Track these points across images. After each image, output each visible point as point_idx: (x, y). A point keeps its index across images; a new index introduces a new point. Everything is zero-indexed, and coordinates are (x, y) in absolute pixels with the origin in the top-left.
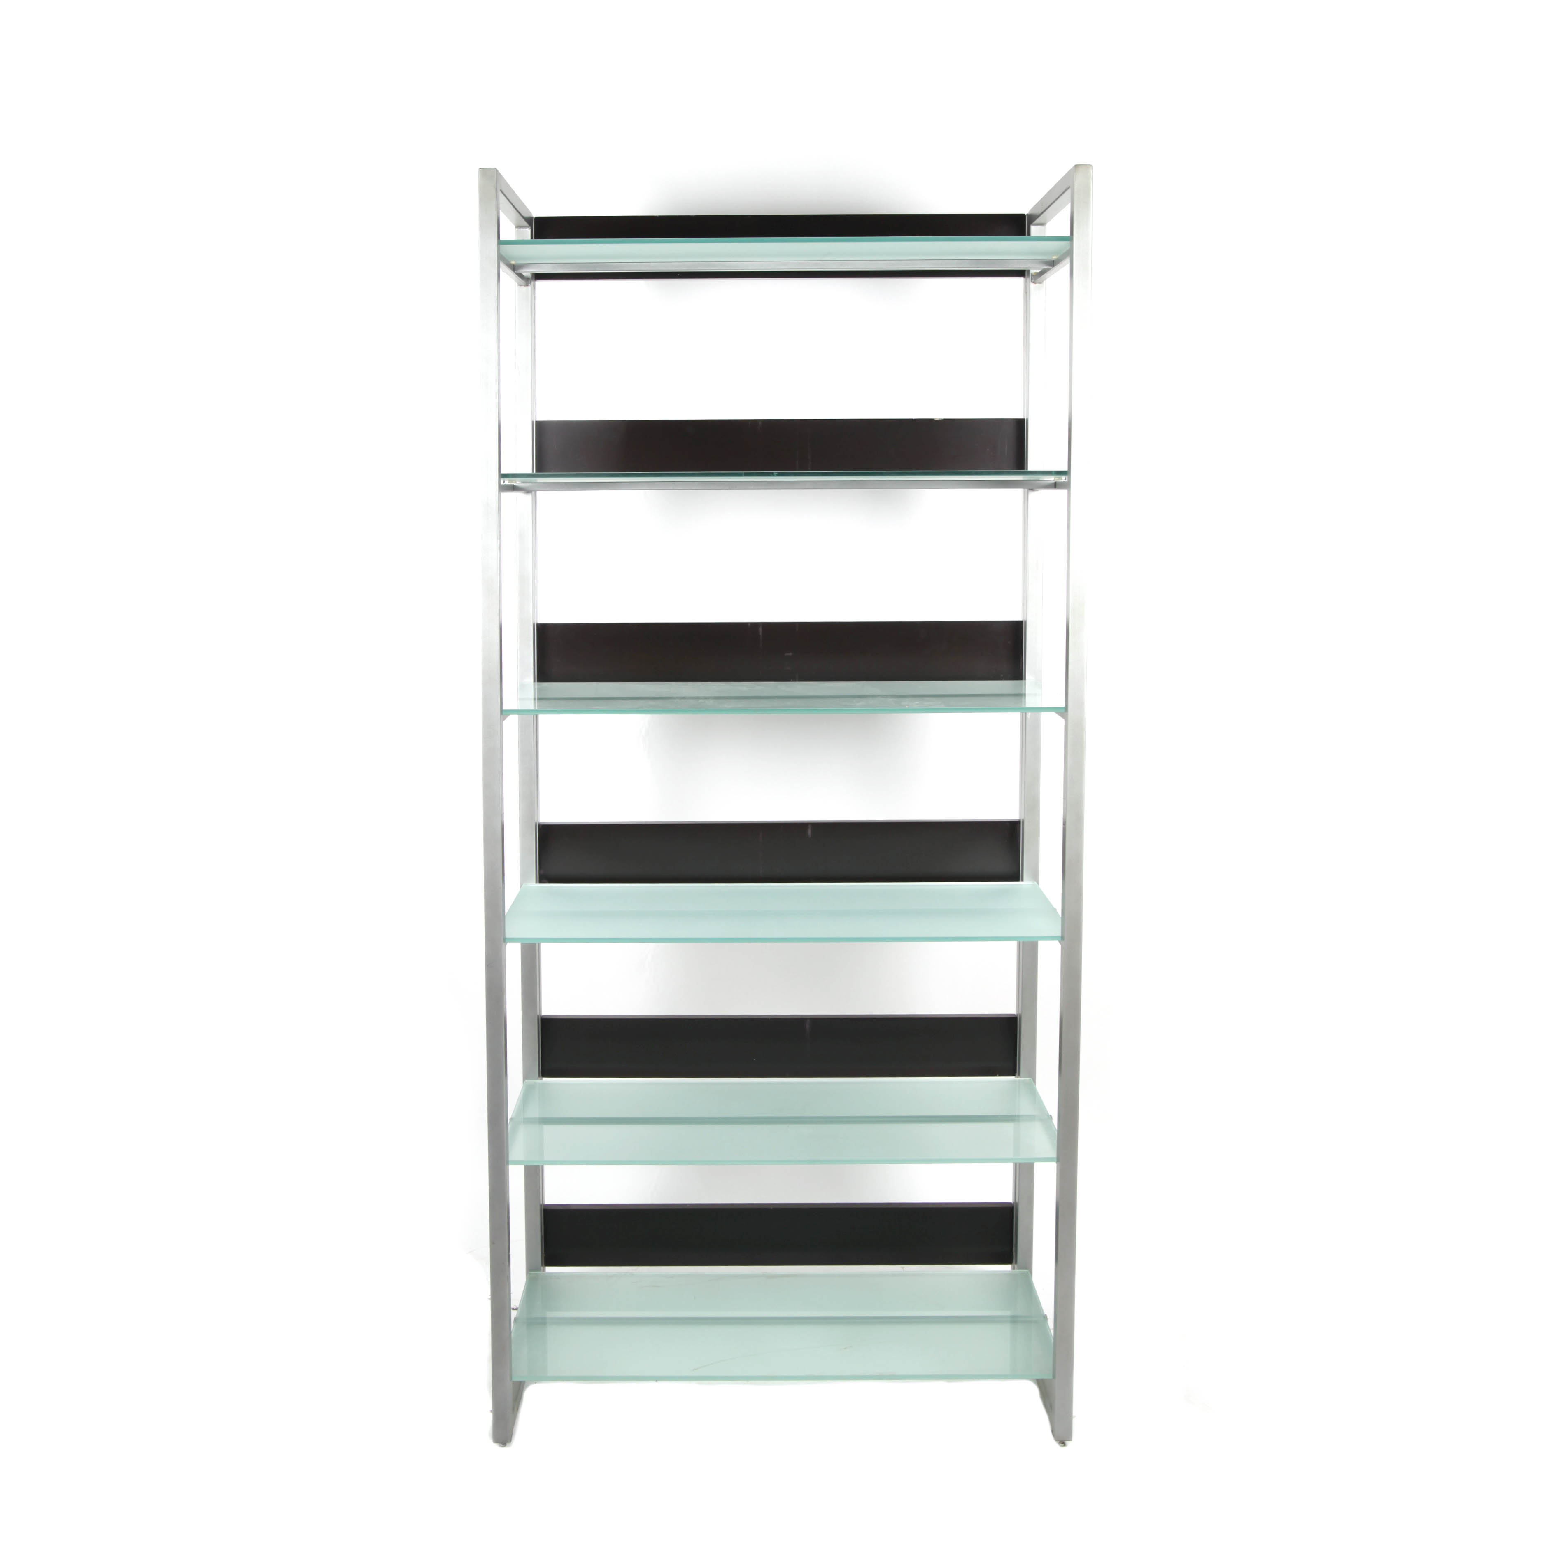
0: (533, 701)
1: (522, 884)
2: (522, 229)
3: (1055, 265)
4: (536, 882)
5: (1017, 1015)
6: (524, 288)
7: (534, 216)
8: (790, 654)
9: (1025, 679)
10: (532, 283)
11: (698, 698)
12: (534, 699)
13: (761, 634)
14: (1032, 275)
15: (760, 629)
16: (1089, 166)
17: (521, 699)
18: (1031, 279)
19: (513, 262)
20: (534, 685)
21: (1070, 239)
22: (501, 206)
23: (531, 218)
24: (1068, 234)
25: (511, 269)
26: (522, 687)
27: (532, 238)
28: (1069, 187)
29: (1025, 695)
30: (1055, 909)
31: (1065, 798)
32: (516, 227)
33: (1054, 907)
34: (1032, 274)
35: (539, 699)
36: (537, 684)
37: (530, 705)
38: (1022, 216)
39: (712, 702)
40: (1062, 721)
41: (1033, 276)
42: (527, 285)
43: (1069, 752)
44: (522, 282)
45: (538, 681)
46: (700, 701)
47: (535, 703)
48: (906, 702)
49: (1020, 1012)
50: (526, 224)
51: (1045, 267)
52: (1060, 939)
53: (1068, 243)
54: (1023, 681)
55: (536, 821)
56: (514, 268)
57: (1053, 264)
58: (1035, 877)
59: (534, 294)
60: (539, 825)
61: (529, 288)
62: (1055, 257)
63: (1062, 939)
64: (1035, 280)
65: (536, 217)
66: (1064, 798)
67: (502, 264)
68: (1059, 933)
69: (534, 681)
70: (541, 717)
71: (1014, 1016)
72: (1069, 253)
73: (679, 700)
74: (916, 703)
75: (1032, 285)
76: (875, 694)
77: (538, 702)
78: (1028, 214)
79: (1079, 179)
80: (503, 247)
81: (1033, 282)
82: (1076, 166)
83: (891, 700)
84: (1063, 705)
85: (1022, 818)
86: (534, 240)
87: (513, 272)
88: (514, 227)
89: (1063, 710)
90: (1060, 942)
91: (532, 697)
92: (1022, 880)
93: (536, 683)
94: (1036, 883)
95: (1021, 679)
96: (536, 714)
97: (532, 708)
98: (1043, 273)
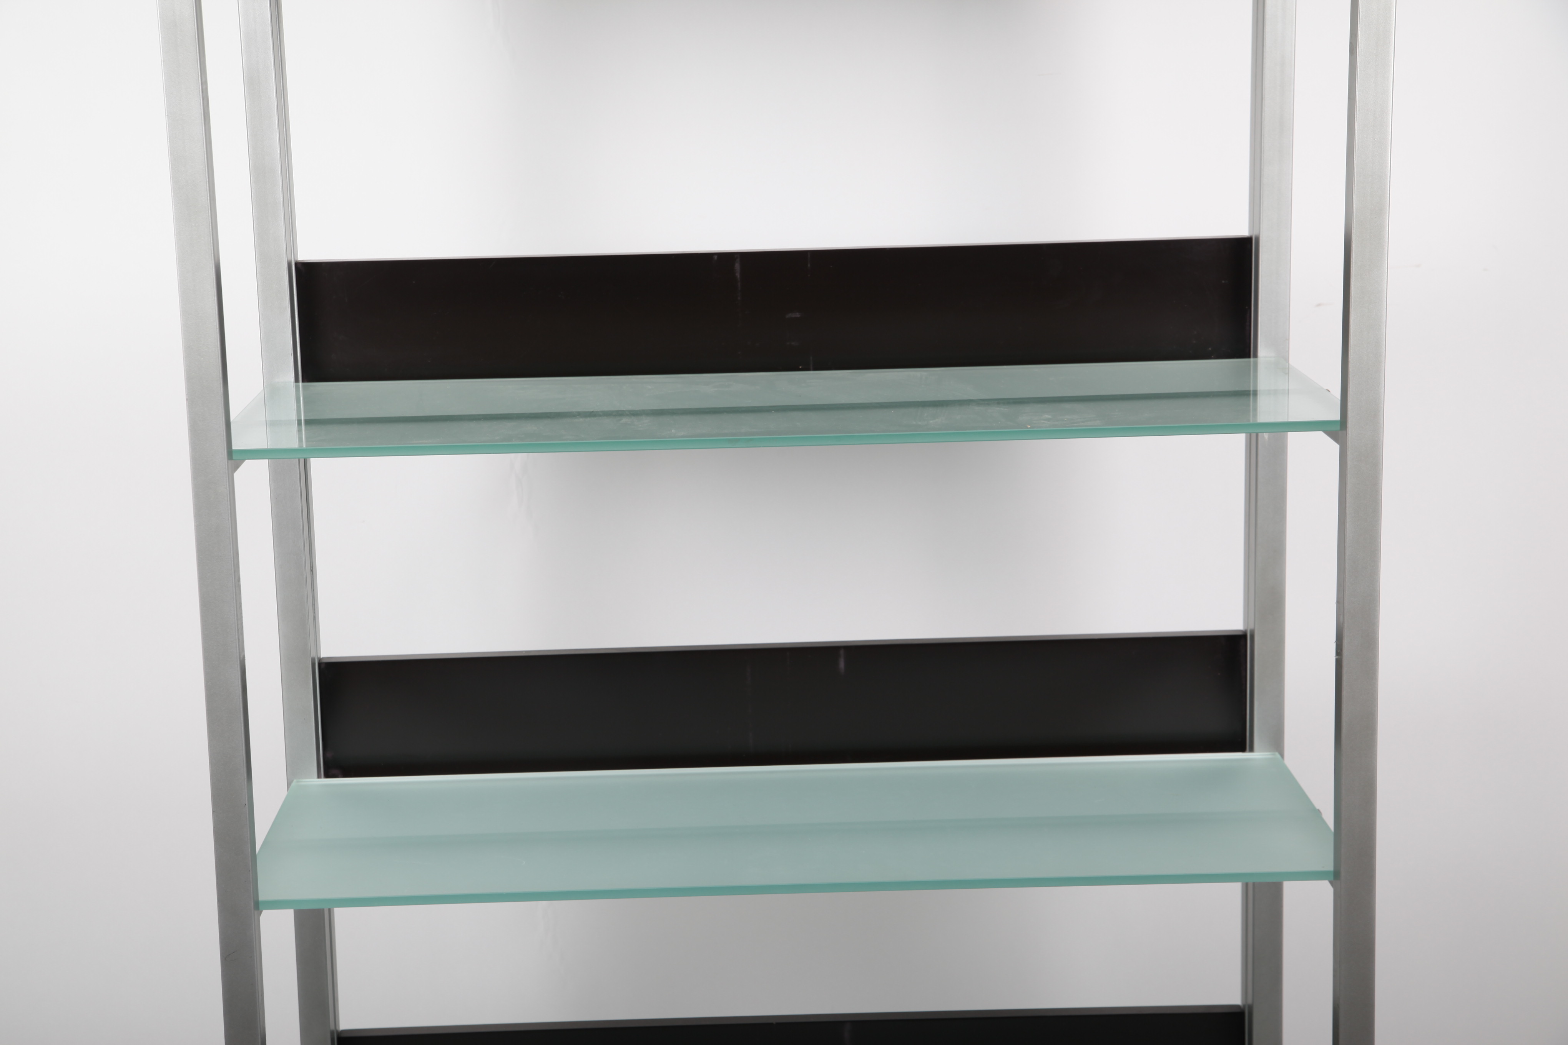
0: (295, 428)
1: (292, 781)
4: (319, 777)
5: (1244, 1006)
8: (798, 315)
9: (1256, 356)
11: (620, 414)
12: (299, 422)
13: (738, 275)
15: (737, 266)
17: (272, 424)
20: (297, 388)
26: (272, 392)
29: (1255, 393)
30: (1318, 812)
31: (1340, 602)
33: (1317, 808)
35: (308, 422)
36: (304, 387)
37: (291, 438)
39: (646, 421)
40: (1335, 447)
43: (1349, 510)
45: (303, 381)
46: (625, 420)
47: (300, 431)
48: (1027, 415)
49: (1250, 1001)
52: (1332, 879)
54: (1252, 359)
55: (313, 655)
58: (1277, 743)
60: (320, 664)
63: (1335, 877)
66: (1338, 602)
68: (1330, 867)
69: (297, 380)
70: (317, 465)
71: (1238, 1010)
73: (581, 420)
74: (1044, 416)
76: (966, 397)
77: (306, 430)
83: (995, 411)
84: (1337, 416)
85: (1251, 626)
89: (1338, 428)
90: (1331, 882)
91: (294, 417)
92: (1252, 750)
93: (301, 384)
94: (1278, 755)
95: (1248, 356)
96: (305, 456)
97: (295, 445)
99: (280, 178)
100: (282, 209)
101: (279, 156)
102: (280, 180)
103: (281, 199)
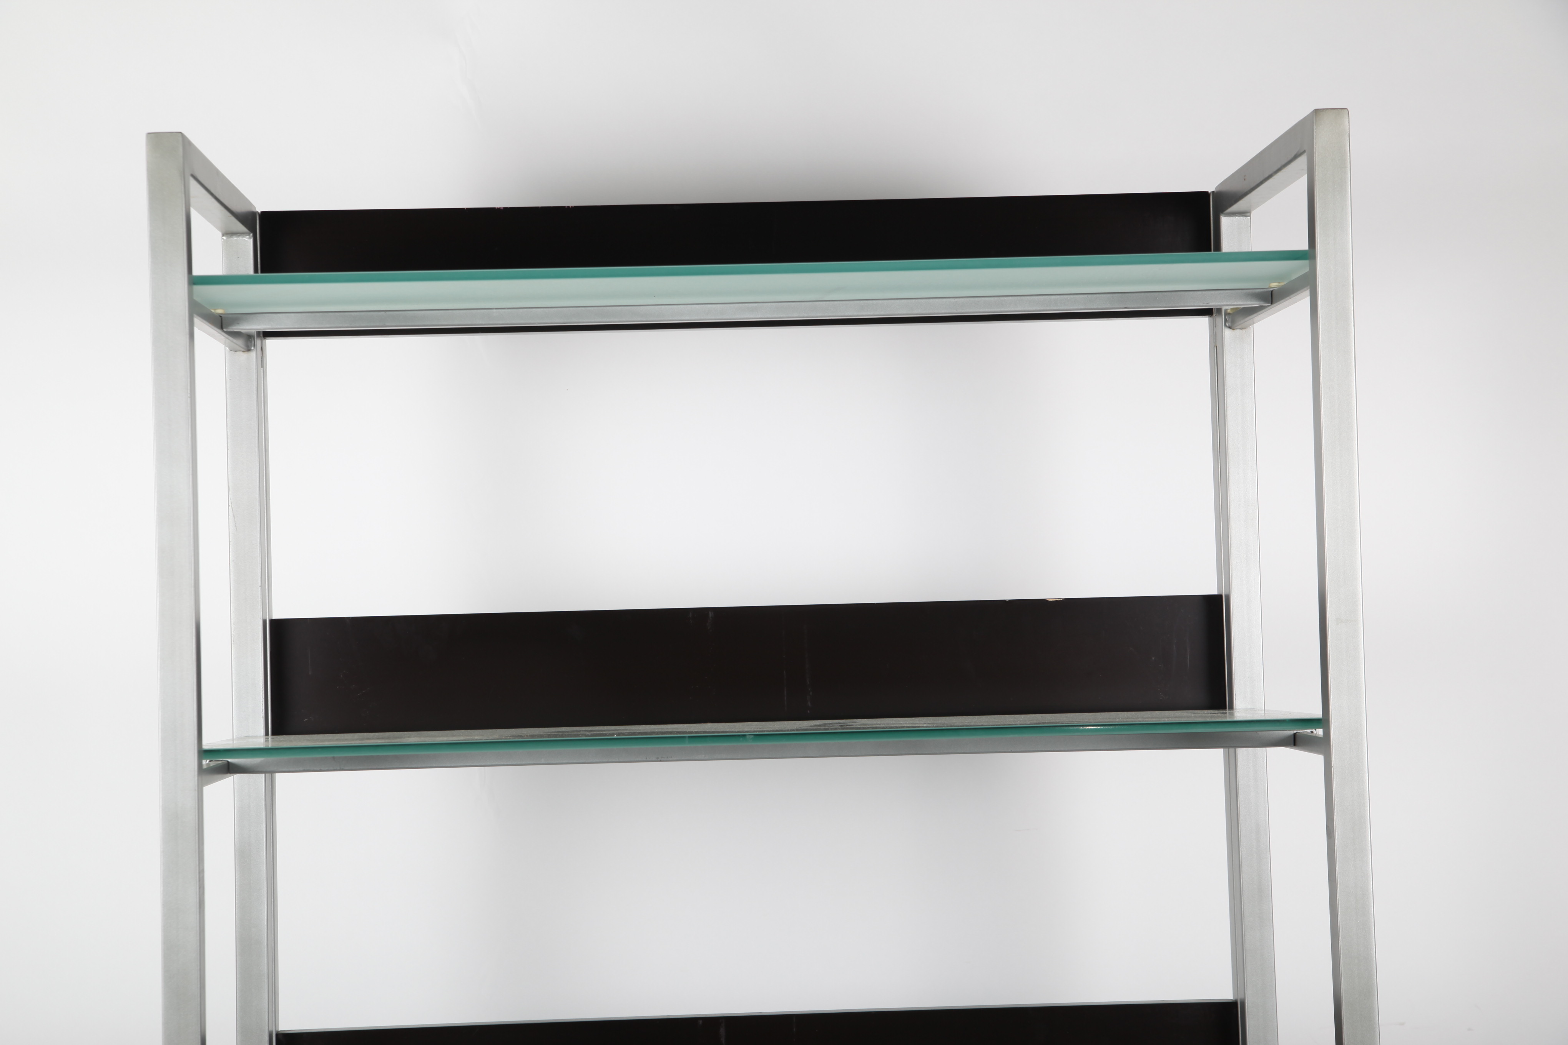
2: (235, 238)
3: (1276, 302)
6: (243, 356)
7: (260, 209)
10: (258, 342)
13: (723, 1040)
14: (1226, 314)
16: (1340, 112)
18: (1226, 321)
19: (220, 311)
21: (1309, 255)
22: (192, 200)
23: (254, 214)
24: (1304, 246)
25: (218, 328)
27: (256, 271)
28: (1304, 152)
32: (223, 235)
34: (1226, 311)
38: (1203, 197)
41: (1229, 314)
42: (249, 350)
44: (240, 342)
50: (241, 228)
51: (1256, 304)
53: (1306, 262)
56: (221, 323)
57: (1271, 298)
59: (262, 366)
61: (253, 354)
62: (1274, 285)
64: (1233, 322)
65: (262, 212)
67: (197, 321)
72: (1309, 282)
75: (1227, 333)
78: (1213, 192)
79: (1323, 138)
80: (197, 288)
81: (1230, 327)
82: (1317, 111)
86: (259, 274)
87: (220, 331)
88: (220, 234)
98: (1249, 312)
99: (266, 949)
100: (266, 981)
101: (266, 927)
102: (266, 952)
103: (266, 971)
